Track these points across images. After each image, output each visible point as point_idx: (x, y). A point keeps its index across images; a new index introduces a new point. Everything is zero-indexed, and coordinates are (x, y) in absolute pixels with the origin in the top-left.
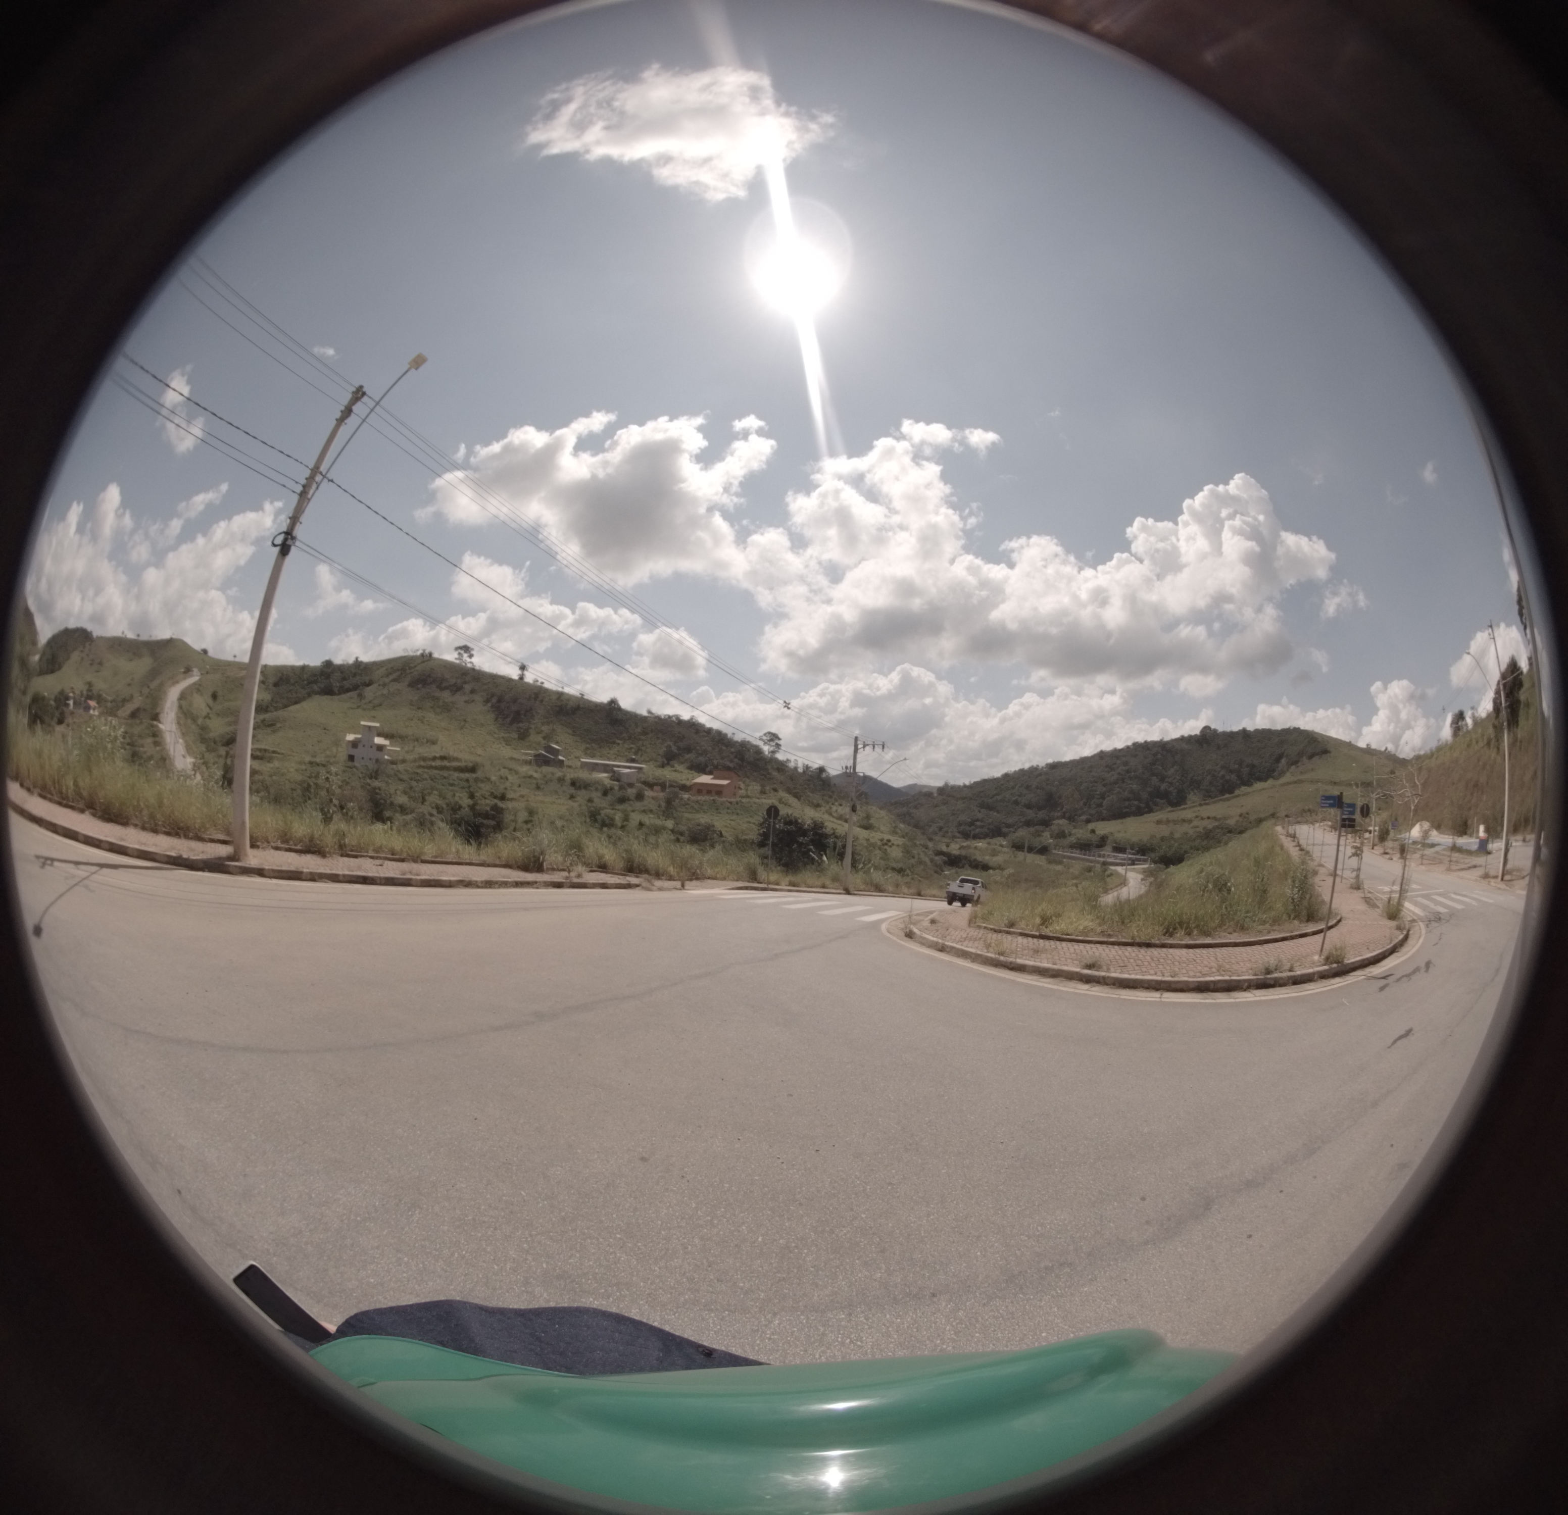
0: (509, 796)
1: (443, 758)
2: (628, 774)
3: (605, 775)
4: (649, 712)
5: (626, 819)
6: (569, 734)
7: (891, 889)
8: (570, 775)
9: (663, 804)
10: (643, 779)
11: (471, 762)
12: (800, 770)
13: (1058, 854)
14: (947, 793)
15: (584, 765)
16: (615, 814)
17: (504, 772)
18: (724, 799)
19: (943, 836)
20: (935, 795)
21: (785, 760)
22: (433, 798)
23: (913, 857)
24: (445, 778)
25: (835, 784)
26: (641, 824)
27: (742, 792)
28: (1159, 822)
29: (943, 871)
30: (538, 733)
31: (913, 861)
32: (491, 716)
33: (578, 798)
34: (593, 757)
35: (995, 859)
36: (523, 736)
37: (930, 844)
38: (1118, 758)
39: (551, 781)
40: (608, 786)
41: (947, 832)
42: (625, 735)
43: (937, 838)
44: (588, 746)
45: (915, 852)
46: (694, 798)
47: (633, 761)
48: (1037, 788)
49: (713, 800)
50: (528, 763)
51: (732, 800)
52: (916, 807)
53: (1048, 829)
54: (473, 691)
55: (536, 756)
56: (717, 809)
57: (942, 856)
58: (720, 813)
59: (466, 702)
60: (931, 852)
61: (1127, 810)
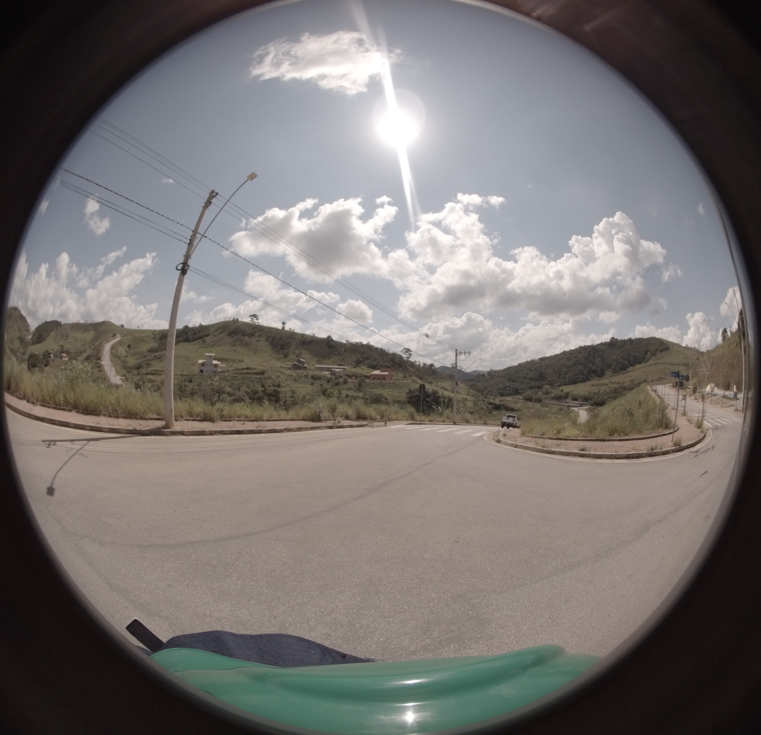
0: (282, 385)
1: (247, 369)
2: (339, 372)
3: (328, 372)
4: (347, 341)
5: (340, 393)
6: (309, 354)
7: (473, 422)
8: (311, 373)
9: (357, 385)
10: (346, 374)
11: (262, 370)
12: (422, 366)
13: (546, 402)
14: (492, 374)
15: (317, 368)
16: (334, 391)
17: (278, 374)
18: (385, 382)
19: (491, 395)
20: (486, 375)
21: (414, 361)
22: (244, 388)
23: (478, 406)
24: (249, 378)
25: (439, 372)
26: (347, 396)
27: (395, 378)
28: (593, 385)
29: (492, 412)
30: (294, 354)
31: (478, 408)
32: (270, 347)
33: (315, 385)
34: (321, 364)
35: (517, 405)
36: (286, 356)
37: (486, 400)
38: (572, 354)
39: (302, 377)
40: (330, 378)
41: (493, 393)
42: (336, 353)
43: (488, 396)
44: (318, 359)
45: (479, 403)
46: (372, 382)
47: (340, 365)
48: (535, 370)
49: (382, 382)
50: (290, 369)
51: (391, 382)
52: (477, 382)
53: (541, 390)
54: (260, 336)
55: (293, 365)
56: (383, 386)
57: (492, 405)
58: (385, 388)
59: (256, 341)
60: (486, 403)
61: (577, 380)
